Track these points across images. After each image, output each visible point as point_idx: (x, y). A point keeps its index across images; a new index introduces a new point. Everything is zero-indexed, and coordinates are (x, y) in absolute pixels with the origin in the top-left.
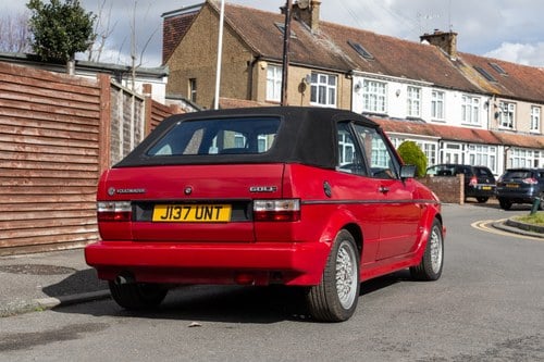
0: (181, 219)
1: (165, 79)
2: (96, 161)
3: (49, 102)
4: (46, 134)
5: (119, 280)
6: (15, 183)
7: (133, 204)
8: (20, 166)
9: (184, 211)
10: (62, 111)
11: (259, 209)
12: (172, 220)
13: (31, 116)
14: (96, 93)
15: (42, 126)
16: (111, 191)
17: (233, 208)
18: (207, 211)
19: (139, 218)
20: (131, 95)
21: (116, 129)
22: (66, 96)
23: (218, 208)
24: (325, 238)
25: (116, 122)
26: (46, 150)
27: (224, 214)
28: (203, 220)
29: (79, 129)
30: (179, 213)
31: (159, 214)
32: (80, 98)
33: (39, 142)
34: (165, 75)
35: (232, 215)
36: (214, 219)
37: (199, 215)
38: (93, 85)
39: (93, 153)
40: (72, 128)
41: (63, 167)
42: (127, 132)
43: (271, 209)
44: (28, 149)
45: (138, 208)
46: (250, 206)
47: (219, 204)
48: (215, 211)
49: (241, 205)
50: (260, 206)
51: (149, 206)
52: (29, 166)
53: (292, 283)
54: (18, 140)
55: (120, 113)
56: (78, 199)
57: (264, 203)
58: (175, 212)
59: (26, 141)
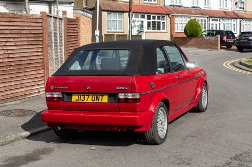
0: (85, 101)
1: (73, 4)
2: (42, 54)
3: (18, 28)
4: (18, 44)
5: (57, 129)
6: (4, 69)
7: (62, 93)
8: (6, 60)
9: (86, 97)
10: (25, 32)
11: (121, 97)
12: (81, 101)
13: (10, 36)
14: (40, 21)
15: (16, 40)
16: (52, 87)
17: (109, 96)
18: (97, 97)
19: (65, 100)
20: (57, 18)
21: (51, 36)
22: (26, 24)
23: (102, 96)
24: (152, 109)
25: (50, 33)
26: (18, 51)
27: (105, 99)
28: (95, 101)
29: (33, 39)
30: (84, 98)
31: (75, 98)
32: (33, 24)
33: (15, 48)
34: (72, 2)
35: (109, 100)
36: (100, 101)
37: (93, 99)
38: (39, 17)
39: (40, 50)
40: (29, 39)
41: (26, 59)
42: (56, 36)
43: (127, 97)
44: (9, 52)
45: (65, 95)
46: (116, 96)
47: (103, 94)
48: (101, 97)
49: (113, 95)
50: (121, 96)
51: (70, 95)
52: (10, 60)
53: (138, 130)
54: (4, 48)
55: (52, 28)
57: (123, 94)
58: (82, 98)
59: (8, 48)
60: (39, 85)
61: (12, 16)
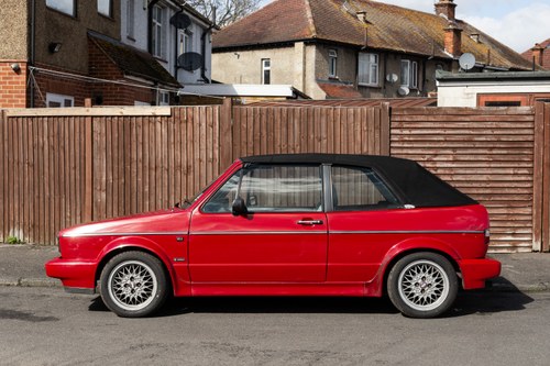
2: (530, 178)
3: (467, 132)
4: (463, 158)
13: (446, 145)
14: (528, 119)
15: (458, 152)
22: (489, 125)
26: (462, 171)
29: (505, 152)
33: (454, 165)
39: (526, 171)
40: (494, 152)
41: (483, 185)
44: (440, 172)
56: (505, 211)
59: (438, 165)
60: (513, 234)
61: (454, 112)
